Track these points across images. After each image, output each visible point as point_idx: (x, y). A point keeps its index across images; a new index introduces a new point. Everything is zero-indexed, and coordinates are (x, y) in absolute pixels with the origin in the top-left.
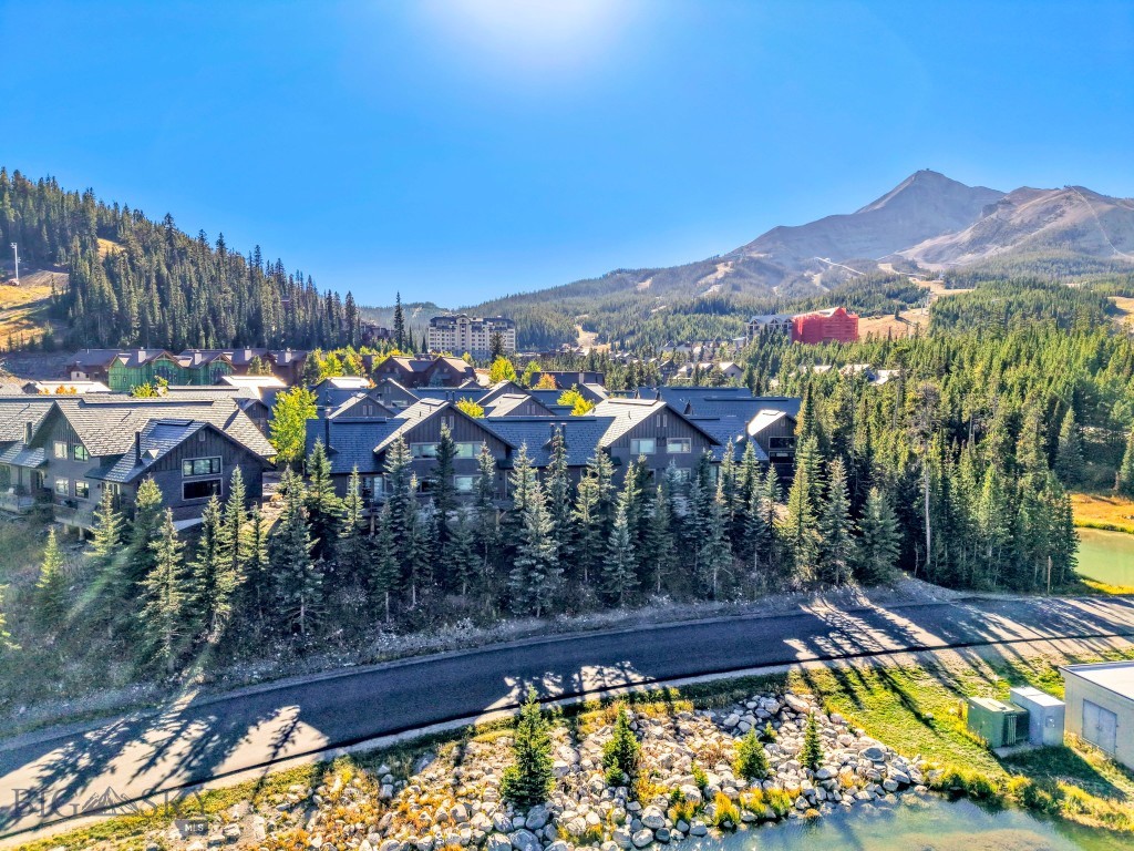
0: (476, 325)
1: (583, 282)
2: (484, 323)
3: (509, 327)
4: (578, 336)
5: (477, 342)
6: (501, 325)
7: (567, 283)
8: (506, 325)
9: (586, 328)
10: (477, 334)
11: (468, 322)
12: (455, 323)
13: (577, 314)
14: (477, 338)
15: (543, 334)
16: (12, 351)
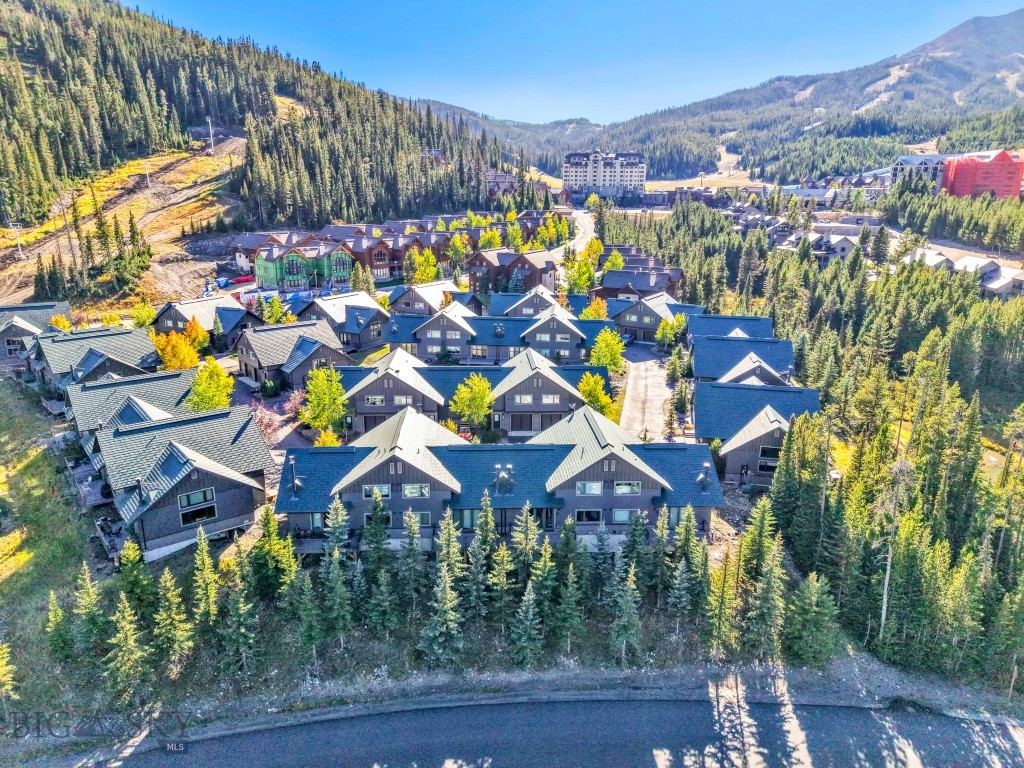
0: (609, 161)
1: (738, 92)
2: (616, 158)
3: (640, 162)
4: (719, 159)
5: (608, 178)
6: (632, 161)
7: (721, 94)
8: (637, 160)
9: (729, 150)
10: (608, 169)
11: (600, 158)
12: (588, 159)
13: (723, 131)
14: (608, 174)
15: (681, 159)
16: (194, 234)
